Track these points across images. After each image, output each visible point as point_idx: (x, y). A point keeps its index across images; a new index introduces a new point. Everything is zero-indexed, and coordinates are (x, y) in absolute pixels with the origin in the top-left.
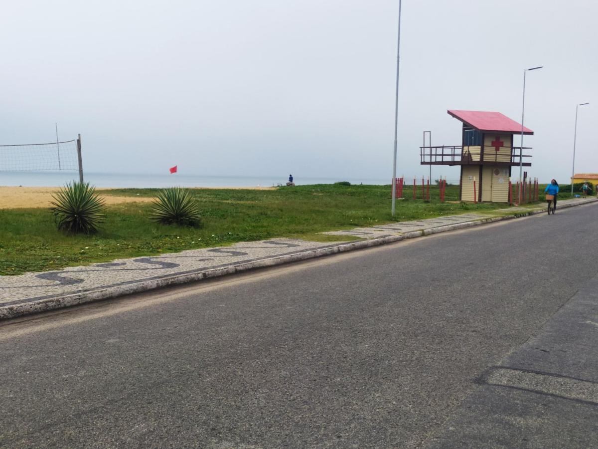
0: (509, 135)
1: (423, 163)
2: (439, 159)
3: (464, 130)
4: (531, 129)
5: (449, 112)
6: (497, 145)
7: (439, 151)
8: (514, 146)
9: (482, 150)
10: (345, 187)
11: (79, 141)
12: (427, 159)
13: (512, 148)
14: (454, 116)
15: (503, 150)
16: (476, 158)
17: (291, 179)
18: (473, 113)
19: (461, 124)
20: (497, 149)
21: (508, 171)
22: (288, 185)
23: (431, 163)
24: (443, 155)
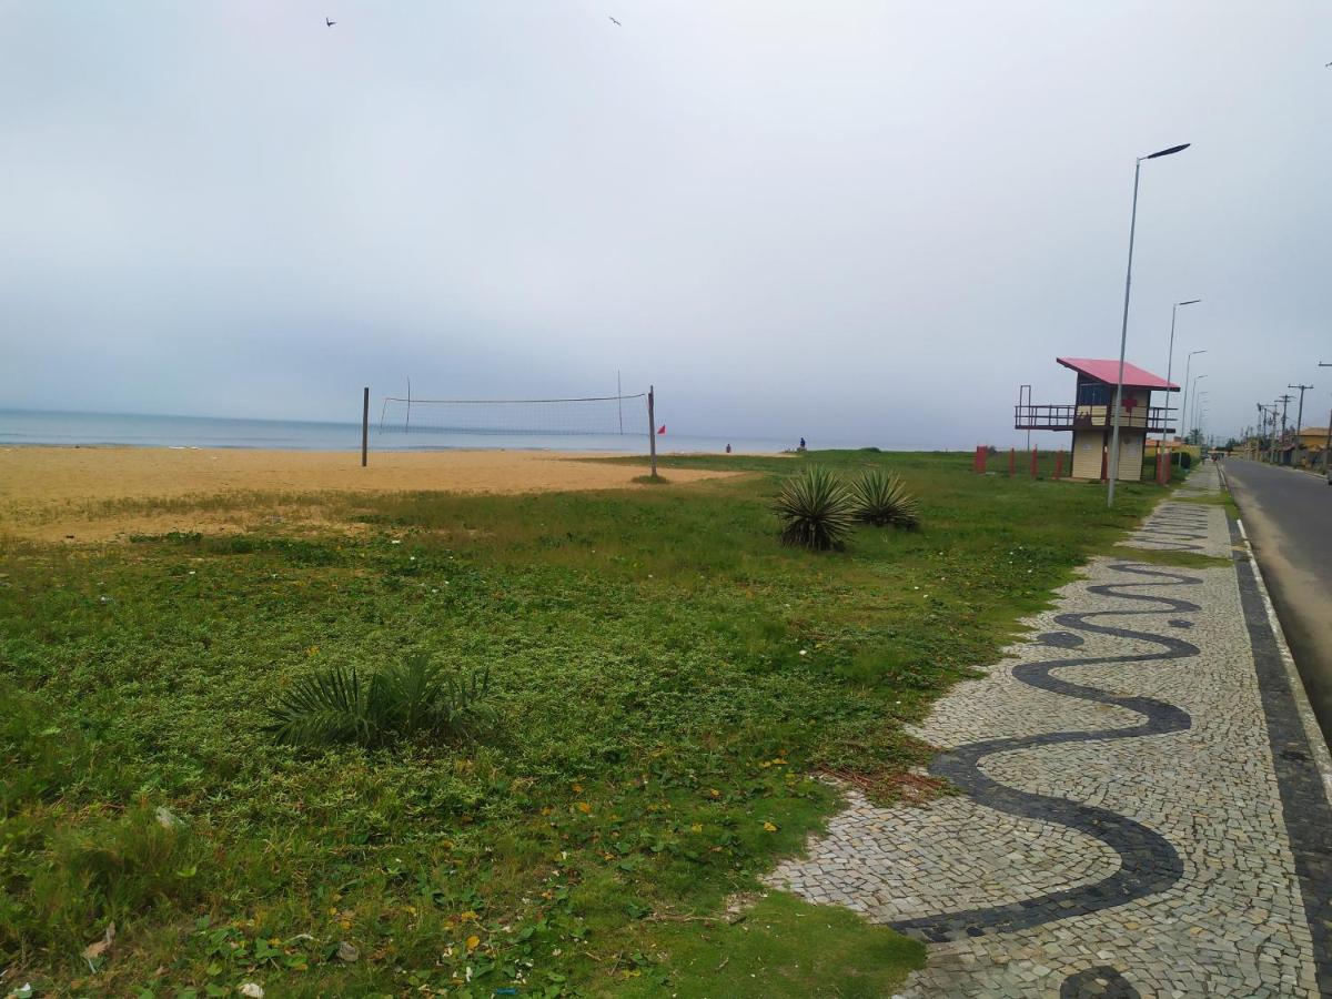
0: (1145, 391)
1: (1017, 427)
2: (1045, 422)
3: (1079, 384)
4: (1178, 385)
5: (1058, 361)
6: (1129, 404)
7: (1046, 412)
8: (1151, 405)
9: (1109, 411)
10: (874, 454)
11: (651, 396)
12: (1025, 422)
13: (1148, 408)
14: (1067, 365)
15: (1136, 411)
16: (1098, 422)
17: (803, 443)
18: (1093, 363)
19: (1075, 374)
20: (1129, 410)
21: (1141, 440)
22: (800, 451)
23: (1029, 427)
24: (1050, 417)
